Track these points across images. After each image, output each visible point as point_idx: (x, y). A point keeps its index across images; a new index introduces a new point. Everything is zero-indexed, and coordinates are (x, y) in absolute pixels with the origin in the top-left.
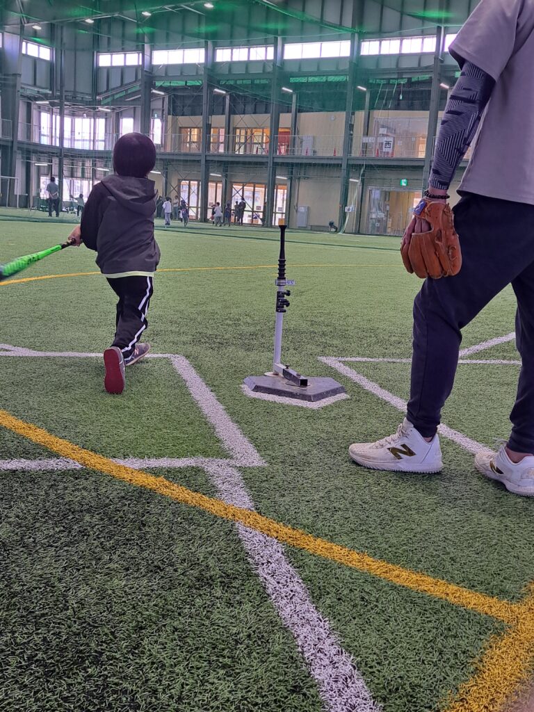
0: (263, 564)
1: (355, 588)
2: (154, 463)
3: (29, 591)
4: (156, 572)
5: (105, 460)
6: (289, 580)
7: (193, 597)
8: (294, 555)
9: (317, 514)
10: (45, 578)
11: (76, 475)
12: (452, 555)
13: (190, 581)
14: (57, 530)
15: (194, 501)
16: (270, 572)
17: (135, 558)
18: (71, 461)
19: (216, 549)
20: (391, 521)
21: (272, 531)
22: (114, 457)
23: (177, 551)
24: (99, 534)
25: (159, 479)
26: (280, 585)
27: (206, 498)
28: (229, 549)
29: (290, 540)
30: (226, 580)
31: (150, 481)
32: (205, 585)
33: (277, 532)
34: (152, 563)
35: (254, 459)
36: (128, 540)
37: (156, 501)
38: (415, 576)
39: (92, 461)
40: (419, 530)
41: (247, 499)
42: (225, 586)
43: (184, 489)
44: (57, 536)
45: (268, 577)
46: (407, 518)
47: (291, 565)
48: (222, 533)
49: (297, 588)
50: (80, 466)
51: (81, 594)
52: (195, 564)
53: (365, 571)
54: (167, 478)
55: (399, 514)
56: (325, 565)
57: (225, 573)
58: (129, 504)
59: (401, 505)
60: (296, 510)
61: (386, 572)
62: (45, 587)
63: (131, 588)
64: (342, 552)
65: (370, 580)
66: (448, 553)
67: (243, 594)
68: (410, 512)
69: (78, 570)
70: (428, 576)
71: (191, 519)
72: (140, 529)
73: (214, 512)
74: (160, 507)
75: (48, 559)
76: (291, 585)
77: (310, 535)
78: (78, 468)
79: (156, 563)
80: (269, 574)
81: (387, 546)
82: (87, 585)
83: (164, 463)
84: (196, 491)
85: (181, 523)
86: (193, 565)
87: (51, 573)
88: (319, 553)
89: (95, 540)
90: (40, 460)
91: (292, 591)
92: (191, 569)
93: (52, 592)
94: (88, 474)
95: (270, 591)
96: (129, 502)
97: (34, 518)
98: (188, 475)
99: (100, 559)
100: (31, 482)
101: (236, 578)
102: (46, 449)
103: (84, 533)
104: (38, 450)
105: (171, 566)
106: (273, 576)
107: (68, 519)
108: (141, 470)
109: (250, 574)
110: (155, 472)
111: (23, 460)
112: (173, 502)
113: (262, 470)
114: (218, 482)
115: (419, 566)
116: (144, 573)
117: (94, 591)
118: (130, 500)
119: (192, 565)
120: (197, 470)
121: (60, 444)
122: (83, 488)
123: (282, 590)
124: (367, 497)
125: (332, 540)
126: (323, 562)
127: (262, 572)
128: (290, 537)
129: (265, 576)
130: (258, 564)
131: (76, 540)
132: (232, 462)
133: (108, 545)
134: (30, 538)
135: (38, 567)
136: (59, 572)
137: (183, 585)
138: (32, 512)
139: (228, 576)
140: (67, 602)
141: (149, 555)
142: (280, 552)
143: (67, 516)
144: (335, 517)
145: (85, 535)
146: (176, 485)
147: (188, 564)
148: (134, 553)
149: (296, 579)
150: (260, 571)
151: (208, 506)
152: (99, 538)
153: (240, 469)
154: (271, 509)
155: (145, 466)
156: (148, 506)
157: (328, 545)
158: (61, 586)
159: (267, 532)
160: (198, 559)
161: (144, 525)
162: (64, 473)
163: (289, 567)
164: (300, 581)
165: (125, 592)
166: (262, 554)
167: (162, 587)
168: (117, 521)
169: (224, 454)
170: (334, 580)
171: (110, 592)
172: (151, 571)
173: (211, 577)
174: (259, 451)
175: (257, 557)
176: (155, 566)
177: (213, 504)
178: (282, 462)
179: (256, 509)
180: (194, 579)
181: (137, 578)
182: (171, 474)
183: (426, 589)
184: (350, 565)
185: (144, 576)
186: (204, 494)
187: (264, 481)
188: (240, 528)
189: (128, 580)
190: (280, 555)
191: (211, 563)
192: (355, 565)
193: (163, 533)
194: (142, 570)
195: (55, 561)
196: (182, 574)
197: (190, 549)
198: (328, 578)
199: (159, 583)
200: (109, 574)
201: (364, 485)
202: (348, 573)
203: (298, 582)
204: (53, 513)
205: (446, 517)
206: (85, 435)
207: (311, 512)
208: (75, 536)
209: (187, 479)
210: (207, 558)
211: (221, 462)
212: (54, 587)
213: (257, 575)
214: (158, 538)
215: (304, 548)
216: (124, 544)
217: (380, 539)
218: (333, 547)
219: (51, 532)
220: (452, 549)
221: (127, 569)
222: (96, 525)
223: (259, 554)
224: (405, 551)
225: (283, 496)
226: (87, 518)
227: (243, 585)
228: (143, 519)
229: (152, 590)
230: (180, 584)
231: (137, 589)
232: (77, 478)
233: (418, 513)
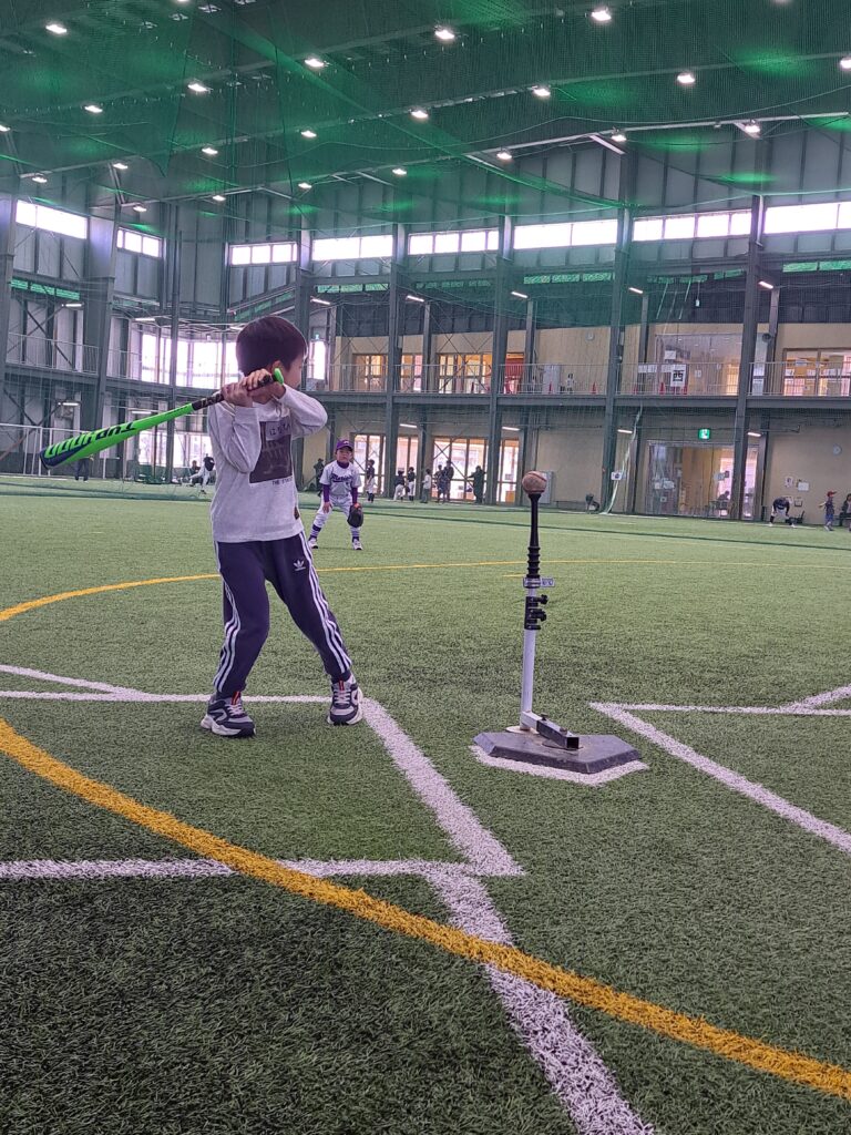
0: (536, 1033)
1: (691, 1075)
2: (345, 867)
3: (166, 1069)
4: (365, 1043)
5: (268, 863)
6: (580, 1060)
7: (427, 1083)
8: (584, 1018)
9: (616, 954)
10: (191, 1048)
11: (224, 885)
12: (845, 1024)
13: (420, 1057)
14: (203, 971)
15: (415, 929)
16: (549, 1046)
17: (329, 1019)
18: (216, 864)
19: (456, 1006)
20: (738, 967)
21: (545, 979)
22: (282, 858)
23: (395, 1008)
24: (270, 980)
25: (355, 893)
26: (567, 1067)
27: (433, 924)
28: (478, 1007)
29: (576, 995)
30: (480, 1058)
31: (343, 896)
32: (446, 1065)
33: (554, 982)
34: (358, 1027)
35: (503, 864)
36: (315, 989)
37: (355, 928)
38: (787, 1058)
39: (249, 864)
40: (786, 982)
41: (499, 928)
42: (478, 1066)
43: (398, 909)
44: (203, 981)
45: (547, 1054)
46: (764, 962)
47: (580, 1035)
48: (465, 981)
49: (596, 1073)
50: (230, 871)
51: (248, 1075)
52: (427, 1030)
53: (705, 1048)
54: (368, 892)
55: (749, 956)
56: (637, 1037)
57: (475, 1046)
58: (313, 933)
59: (752, 941)
60: (581, 947)
61: (739, 1050)
62: (191, 1063)
63: (327, 1067)
64: (663, 1015)
65: (714, 1062)
66: (839, 1022)
67: (508, 1080)
68: (768, 953)
69: (241, 1036)
70: (810, 1058)
71: (413, 957)
72: (334, 974)
73: (449, 947)
74: (362, 938)
75: (192, 1017)
76: (585, 1068)
77: (608, 987)
78: (227, 874)
79: (363, 1027)
80: (548, 1049)
81: (735, 1008)
82: (257, 1060)
83: (361, 867)
84: (416, 913)
85: (397, 964)
86: (424, 1031)
87: (198, 1041)
88: (625, 1017)
89: (263, 988)
90: (168, 861)
91: (587, 1077)
92: (421, 1039)
93: (203, 1070)
94: (244, 883)
95: (552, 1077)
96: (312, 929)
97: (165, 952)
98: (401, 889)
99: (273, 1019)
100: (155, 895)
101: (495, 1054)
102: (175, 845)
103: (244, 977)
104: (163, 846)
105: (390, 1032)
106: (554, 1052)
107: (218, 955)
108: (327, 879)
109: (516, 1049)
110: (350, 882)
111: (141, 861)
112: (381, 931)
113: (519, 881)
114: (450, 899)
115: (792, 1041)
116: (345, 1044)
117: (269, 1071)
118: (314, 926)
119: (421, 1031)
120: (415, 881)
121: (198, 838)
122: (238, 906)
123: (571, 1076)
124: (695, 929)
125: (643, 995)
126: (633, 1032)
127: (538, 1046)
128: (575, 990)
129: (541, 1052)
130: (527, 1033)
131: (233, 989)
132: (470, 869)
133: (285, 996)
134: (161, 984)
135: (178, 1030)
136: (211, 1041)
137: (410, 1064)
138: (161, 943)
139: (481, 1050)
140: (228, 1087)
141: (351, 1013)
142: (562, 1014)
143: (215, 948)
144: (645, 959)
145: (247, 980)
146: (383, 903)
147: (414, 1029)
148: (327, 1009)
149: (592, 1058)
150: (532, 1044)
151: (439, 937)
152: (270, 986)
153: (484, 880)
154: (540, 945)
155: (332, 873)
156: (343, 937)
157: (639, 1004)
158: (216, 1060)
159: (538, 981)
160: (431, 1023)
161: (339, 966)
162: (207, 882)
163: (579, 1037)
164: (600, 1061)
165: (319, 1073)
166: (532, 1017)
167: (376, 1067)
168: (295, 958)
169: (454, 856)
170: (655, 1061)
171: (295, 1072)
172: (357, 1040)
173: (453, 1052)
174: (510, 851)
175: (525, 1021)
176: (362, 1033)
177: (445, 935)
178: (549, 870)
179: (516, 943)
180: (425, 1054)
181: (336, 1050)
182: (374, 885)
183: (808, 1078)
184: (679, 1037)
185: (346, 1048)
186: (429, 919)
187: (524, 899)
188: (493, 971)
189: (321, 1054)
190: (561, 1017)
191: (453, 1030)
192: (684, 1037)
193: (371, 980)
194: (342, 1038)
195: (204, 1022)
196: (408, 1046)
197: (416, 1006)
198: (645, 1057)
199: (371, 1060)
200: (290, 1044)
201: (689, 908)
202: (677, 1051)
203: (596, 1063)
204: (194, 945)
205: (829, 963)
206: (233, 823)
207: (605, 950)
208: (232, 982)
209: (400, 894)
210: (444, 1021)
211: (451, 867)
212: (205, 1063)
213: (529, 1050)
214: (361, 986)
215: (599, 1009)
216: (310, 996)
217: (723, 996)
218: (648, 1007)
219: (194, 975)
220: (845, 1015)
221: (318, 1037)
222: (263, 965)
223: (528, 1016)
224: (766, 1016)
225: (557, 923)
226: (248, 954)
227: (507, 1066)
228: (337, 956)
229: (362, 1072)
230: (405, 1062)
231: (337, 1068)
232: (226, 891)
233: (780, 955)
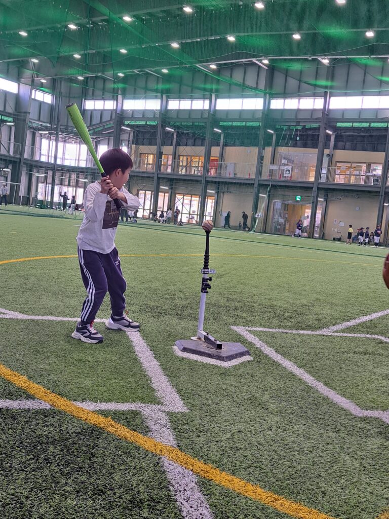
0: (180, 491)
1: (249, 514)
2: (104, 406)
3: (4, 507)
4: (100, 495)
5: (68, 403)
6: (199, 505)
7: (126, 516)
8: (205, 485)
9: (224, 452)
10: (17, 496)
11: (45, 413)
12: (323, 489)
13: (124, 503)
14: (28, 457)
15: (132, 438)
16: (185, 498)
17: (85, 483)
18: (43, 403)
19: (146, 477)
20: (279, 460)
21: (189, 464)
22: (75, 400)
23: (116, 478)
24: (59, 462)
25: (107, 419)
26: (193, 509)
27: (141, 436)
28: (156, 478)
29: (202, 472)
30: (152, 504)
31: (101, 421)
32: (136, 507)
33: (193, 466)
34: (97, 487)
35: (178, 406)
36: (80, 468)
37: (104, 437)
38: (294, 505)
39: (59, 403)
40: (299, 468)
41: (171, 438)
42: (151, 508)
43: (125, 428)
44: (28, 462)
45: (184, 502)
46: (291, 457)
47: (201, 493)
48: (151, 465)
49: (205, 512)
50: (50, 407)
51: (42, 510)
52: (129, 489)
53: (257, 500)
54: (113, 418)
55: (285, 454)
56: (226, 494)
57: (151, 498)
58: (84, 439)
59: (287, 447)
60: (208, 448)
61: (273, 502)
62: (16, 504)
63: (80, 507)
64: (241, 483)
65: (260, 507)
66: (321, 488)
67: (164, 515)
68: (293, 453)
69: (42, 491)
70: (305, 505)
71: (129, 452)
72: (90, 460)
73: (147, 447)
74: (106, 442)
75: (19, 480)
76: (201, 509)
77: (217, 469)
78: (48, 408)
79: (100, 488)
80: (185, 500)
81: (274, 480)
82: (47, 503)
83: (112, 406)
84: (134, 430)
85: (121, 456)
86: (129, 490)
87: (21, 493)
88: (223, 484)
89: (56, 467)
90: (20, 400)
91: (201, 514)
92: (126, 494)
93: (21, 508)
94: (55, 413)
95: (184, 514)
96: (84, 437)
97: (12, 447)
98: (129, 417)
99: (58, 483)
100: (12, 418)
101: (160, 502)
102: (25, 393)
103: (47, 461)
104: (19, 393)
105: (111, 490)
106: (188, 501)
107: (37, 449)
108: (95, 412)
109: (170, 500)
110: (105, 413)
111: (8, 400)
112: (116, 438)
113: (184, 415)
114: (150, 423)
115: (298, 497)
116: (90, 495)
117: (52, 509)
118: (85, 435)
119: (127, 490)
120: (136, 413)
121: (36, 389)
122: (50, 424)
123: (193, 513)
124: (262, 440)
125: (233, 473)
126: (225, 491)
127: (180, 498)
128: (202, 470)
129: (182, 501)
130: (176, 491)
131: (41, 467)
132: (163, 408)
133: (65, 471)
134: (7, 463)
135: (12, 487)
136: (26, 493)
137: (120, 506)
138: (10, 442)
139: (154, 500)
140: (31, 516)
141: (95, 480)
142: (194, 483)
143: (37, 447)
144: (237, 455)
145: (49, 462)
146: (119, 425)
147: (124, 489)
148: (84, 478)
149: (204, 505)
150: (178, 497)
151: (143, 442)
152: (59, 465)
153: (168, 413)
154: (189, 447)
155: (97, 409)
156: (97, 441)
157: (231, 478)
158: (27, 503)
159: (185, 465)
160: (132, 485)
161: (93, 456)
162: (37, 412)
163: (200, 494)
164: (208, 506)
165: (75, 510)
166: (180, 484)
167: (103, 508)
168: (73, 452)
169: (156, 401)
170: (233, 507)
171: (64, 510)
172: (96, 494)
173: (141, 500)
174: (183, 400)
175: (176, 486)
176: (99, 490)
177: (146, 441)
178: (200, 409)
179: (178, 446)
180: (127, 502)
181: (85, 499)
182: (117, 416)
183: (302, 516)
184: (246, 495)
185: (90, 498)
186: (140, 433)
187: (185, 424)
188: (165, 461)
189: (78, 500)
190: (193, 484)
191: (142, 489)
192: (250, 494)
193: (107, 463)
194: (89, 493)
195: (25, 483)
196: (119, 497)
197: (127, 477)
198: (229, 504)
199: (101, 504)
200: (64, 495)
201: (260, 430)
202: (244, 501)
203: (206, 507)
204: (26, 444)
205: (321, 458)
206: (55, 382)
207: (219, 450)
208: (41, 463)
209: (128, 420)
210: (138, 485)
211: (154, 407)
212: (22, 504)
213: (176, 501)
214: (102, 467)
215: (212, 479)
216: (77, 471)
217: (270, 474)
218: (234, 479)
219: (24, 459)
220: (324, 485)
221: (78, 492)
222: (57, 455)
223: (178, 483)
224: (288, 484)
225: (199, 436)
226: (51, 449)
227: (164, 508)
228: (93, 451)
229: (96, 510)
230: (117, 505)
231: (84, 508)
232: (46, 417)
233: (299, 454)
